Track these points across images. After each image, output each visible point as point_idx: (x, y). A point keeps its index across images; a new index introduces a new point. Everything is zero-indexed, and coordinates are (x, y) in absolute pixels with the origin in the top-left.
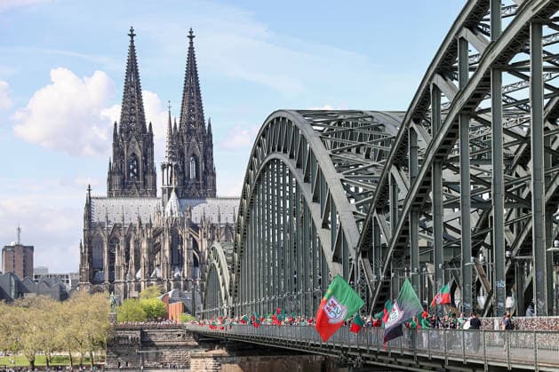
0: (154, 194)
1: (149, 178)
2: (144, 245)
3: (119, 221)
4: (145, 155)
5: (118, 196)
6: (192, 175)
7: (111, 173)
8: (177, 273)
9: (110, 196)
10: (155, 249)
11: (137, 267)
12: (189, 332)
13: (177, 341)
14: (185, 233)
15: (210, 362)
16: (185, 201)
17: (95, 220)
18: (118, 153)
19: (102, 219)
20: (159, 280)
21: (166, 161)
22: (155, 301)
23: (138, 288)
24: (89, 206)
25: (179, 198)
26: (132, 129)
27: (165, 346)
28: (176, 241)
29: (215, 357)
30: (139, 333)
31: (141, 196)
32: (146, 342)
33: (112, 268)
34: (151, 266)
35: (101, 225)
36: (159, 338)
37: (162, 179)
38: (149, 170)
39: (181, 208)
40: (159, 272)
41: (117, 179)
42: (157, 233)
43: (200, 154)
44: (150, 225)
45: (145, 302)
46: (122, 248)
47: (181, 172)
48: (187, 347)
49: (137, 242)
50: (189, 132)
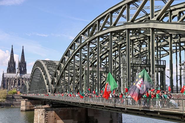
0: (15, 73)
1: (15, 70)
2: (13, 81)
3: (9, 77)
4: (14, 66)
5: (9, 73)
6: (22, 70)
7: (8, 69)
8: (19, 86)
9: (7, 73)
10: (15, 82)
11: (12, 85)
12: (21, 96)
13: (19, 98)
14: (21, 80)
15: (25, 101)
16: (21, 74)
17: (4, 77)
18: (9, 66)
19: (6, 77)
20: (16, 87)
21: (18, 67)
22: (15, 91)
23: (12, 89)
24: (3, 75)
25: (20, 74)
26: (12, 62)
27: (16, 99)
28: (19, 81)
29: (26, 100)
30: (12, 96)
31: (13, 73)
32: (13, 98)
33: (7, 85)
34: (14, 85)
35: (5, 78)
36: (16, 97)
37: (17, 70)
38: (14, 69)
39: (20, 75)
40: (16, 86)
41: (9, 70)
42: (16, 79)
43: (24, 67)
44: (14, 78)
45: (13, 91)
46: (9, 82)
47: (20, 70)
48: (21, 99)
49: (12, 81)
50: (22, 63)
